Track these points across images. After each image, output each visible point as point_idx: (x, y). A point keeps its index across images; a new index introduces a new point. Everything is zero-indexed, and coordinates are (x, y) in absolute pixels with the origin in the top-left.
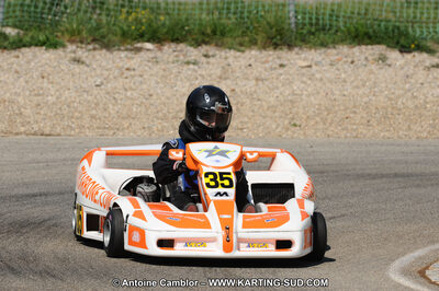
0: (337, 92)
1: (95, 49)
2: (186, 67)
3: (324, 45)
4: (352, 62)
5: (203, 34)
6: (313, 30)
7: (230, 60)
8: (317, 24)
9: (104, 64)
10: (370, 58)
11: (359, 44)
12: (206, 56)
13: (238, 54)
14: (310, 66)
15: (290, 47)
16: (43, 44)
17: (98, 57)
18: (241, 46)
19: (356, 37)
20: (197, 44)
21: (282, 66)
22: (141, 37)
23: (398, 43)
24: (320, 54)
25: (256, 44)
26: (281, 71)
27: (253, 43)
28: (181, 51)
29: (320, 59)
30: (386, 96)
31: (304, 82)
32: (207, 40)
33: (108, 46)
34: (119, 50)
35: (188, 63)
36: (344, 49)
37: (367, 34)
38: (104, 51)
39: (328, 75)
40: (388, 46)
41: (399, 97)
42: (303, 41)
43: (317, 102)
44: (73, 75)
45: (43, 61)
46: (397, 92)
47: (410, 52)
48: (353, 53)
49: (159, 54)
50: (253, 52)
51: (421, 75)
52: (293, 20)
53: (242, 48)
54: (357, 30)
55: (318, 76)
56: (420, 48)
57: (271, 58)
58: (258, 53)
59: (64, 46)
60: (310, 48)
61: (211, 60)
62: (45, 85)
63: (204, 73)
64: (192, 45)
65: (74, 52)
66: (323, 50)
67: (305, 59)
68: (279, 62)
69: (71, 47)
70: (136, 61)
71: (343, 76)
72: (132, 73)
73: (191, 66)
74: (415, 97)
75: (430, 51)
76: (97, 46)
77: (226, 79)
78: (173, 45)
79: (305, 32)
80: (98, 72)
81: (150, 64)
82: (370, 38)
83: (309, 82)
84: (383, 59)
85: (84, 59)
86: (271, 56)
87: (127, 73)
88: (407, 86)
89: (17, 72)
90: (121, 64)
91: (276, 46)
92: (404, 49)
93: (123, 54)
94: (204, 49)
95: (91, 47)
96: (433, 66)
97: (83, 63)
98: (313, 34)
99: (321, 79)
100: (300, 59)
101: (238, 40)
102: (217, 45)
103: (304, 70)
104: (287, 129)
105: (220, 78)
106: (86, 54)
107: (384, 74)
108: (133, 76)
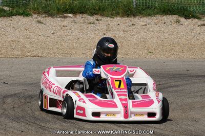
0: (162, 37)
1: (46, 17)
2: (89, 25)
3: (149, 15)
4: (165, 23)
5: (94, 10)
6: (144, 8)
7: (109, 22)
8: (146, 5)
9: (52, 23)
10: (172, 21)
11: (166, 15)
12: (97, 20)
13: (112, 19)
14: (146, 25)
15: (135, 16)
16: (22, 14)
17: (48, 20)
18: (112, 16)
19: (164, 11)
20: (92, 14)
21: (133, 25)
22: (66, 11)
23: (183, 14)
24: (149, 19)
25: (119, 14)
26: (133, 27)
27: (118, 14)
28: (85, 18)
29: (149, 21)
30: (185, 39)
31: (145, 33)
32: (96, 12)
33: (51, 15)
34: (57, 17)
35: (90, 23)
36: (159, 17)
37: (169, 10)
38: (50, 18)
39: (156, 29)
40: (179, 16)
41: (191, 39)
42: (140, 13)
43: (155, 42)
44: (39, 29)
45: (24, 22)
46: (189, 37)
47: (189, 18)
48: (164, 19)
49: (75, 19)
50: (118, 18)
51: (198, 29)
52: (135, 3)
53: (113, 17)
54: (164, 8)
55: (151, 29)
56: (194, 17)
57: (127, 21)
58: (120, 19)
59: (31, 15)
60: (144, 17)
61: (100, 22)
62: (28, 33)
63: (98, 28)
64: (89, 15)
65: (37, 18)
66: (150, 17)
67: (143, 22)
68: (131, 23)
69: (35, 16)
70: (66, 22)
71: (162, 29)
72: (66, 28)
73: (92, 25)
74: (198, 39)
75: (199, 18)
76: (46, 15)
77: (109, 31)
78: (81, 15)
79: (140, 9)
80: (50, 27)
81: (73, 24)
82: (170, 12)
83: (148, 32)
84: (178, 21)
85: (42, 21)
86: (127, 20)
87: (64, 28)
88: (193, 34)
89: (14, 27)
90: (60, 24)
91: (128, 16)
92: (187, 17)
93: (59, 19)
94: (95, 17)
95: (44, 16)
96: (202, 25)
97: (42, 23)
98: (144, 10)
99: (153, 31)
100: (140, 21)
101: (110, 12)
102: (101, 15)
103: (144, 27)
104: (147, 54)
105: (107, 30)
106: (42, 19)
107: (181, 28)
108: (67, 29)
